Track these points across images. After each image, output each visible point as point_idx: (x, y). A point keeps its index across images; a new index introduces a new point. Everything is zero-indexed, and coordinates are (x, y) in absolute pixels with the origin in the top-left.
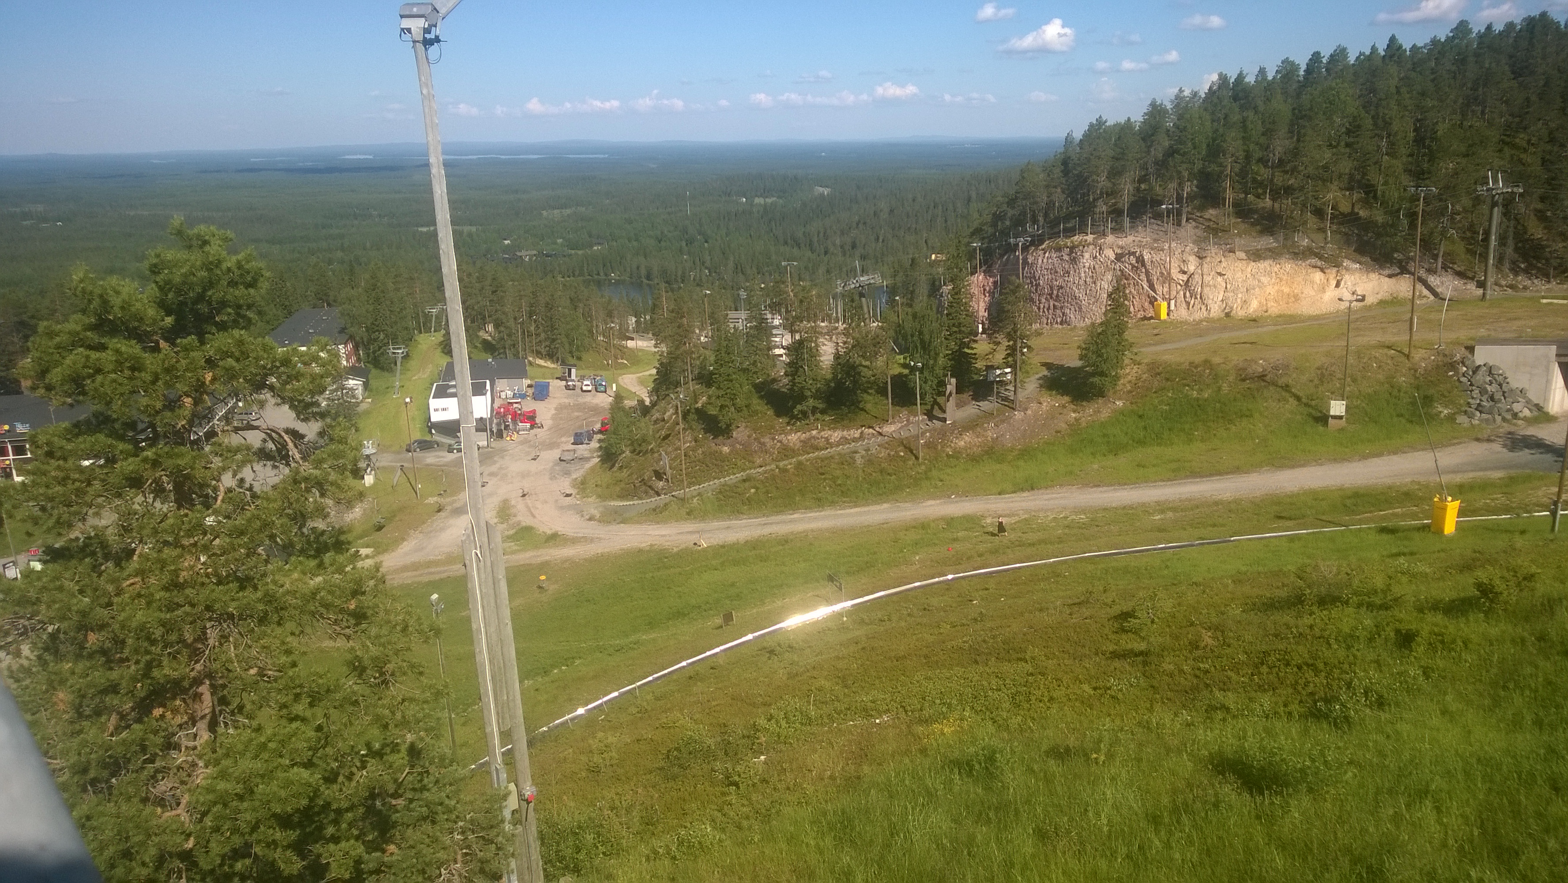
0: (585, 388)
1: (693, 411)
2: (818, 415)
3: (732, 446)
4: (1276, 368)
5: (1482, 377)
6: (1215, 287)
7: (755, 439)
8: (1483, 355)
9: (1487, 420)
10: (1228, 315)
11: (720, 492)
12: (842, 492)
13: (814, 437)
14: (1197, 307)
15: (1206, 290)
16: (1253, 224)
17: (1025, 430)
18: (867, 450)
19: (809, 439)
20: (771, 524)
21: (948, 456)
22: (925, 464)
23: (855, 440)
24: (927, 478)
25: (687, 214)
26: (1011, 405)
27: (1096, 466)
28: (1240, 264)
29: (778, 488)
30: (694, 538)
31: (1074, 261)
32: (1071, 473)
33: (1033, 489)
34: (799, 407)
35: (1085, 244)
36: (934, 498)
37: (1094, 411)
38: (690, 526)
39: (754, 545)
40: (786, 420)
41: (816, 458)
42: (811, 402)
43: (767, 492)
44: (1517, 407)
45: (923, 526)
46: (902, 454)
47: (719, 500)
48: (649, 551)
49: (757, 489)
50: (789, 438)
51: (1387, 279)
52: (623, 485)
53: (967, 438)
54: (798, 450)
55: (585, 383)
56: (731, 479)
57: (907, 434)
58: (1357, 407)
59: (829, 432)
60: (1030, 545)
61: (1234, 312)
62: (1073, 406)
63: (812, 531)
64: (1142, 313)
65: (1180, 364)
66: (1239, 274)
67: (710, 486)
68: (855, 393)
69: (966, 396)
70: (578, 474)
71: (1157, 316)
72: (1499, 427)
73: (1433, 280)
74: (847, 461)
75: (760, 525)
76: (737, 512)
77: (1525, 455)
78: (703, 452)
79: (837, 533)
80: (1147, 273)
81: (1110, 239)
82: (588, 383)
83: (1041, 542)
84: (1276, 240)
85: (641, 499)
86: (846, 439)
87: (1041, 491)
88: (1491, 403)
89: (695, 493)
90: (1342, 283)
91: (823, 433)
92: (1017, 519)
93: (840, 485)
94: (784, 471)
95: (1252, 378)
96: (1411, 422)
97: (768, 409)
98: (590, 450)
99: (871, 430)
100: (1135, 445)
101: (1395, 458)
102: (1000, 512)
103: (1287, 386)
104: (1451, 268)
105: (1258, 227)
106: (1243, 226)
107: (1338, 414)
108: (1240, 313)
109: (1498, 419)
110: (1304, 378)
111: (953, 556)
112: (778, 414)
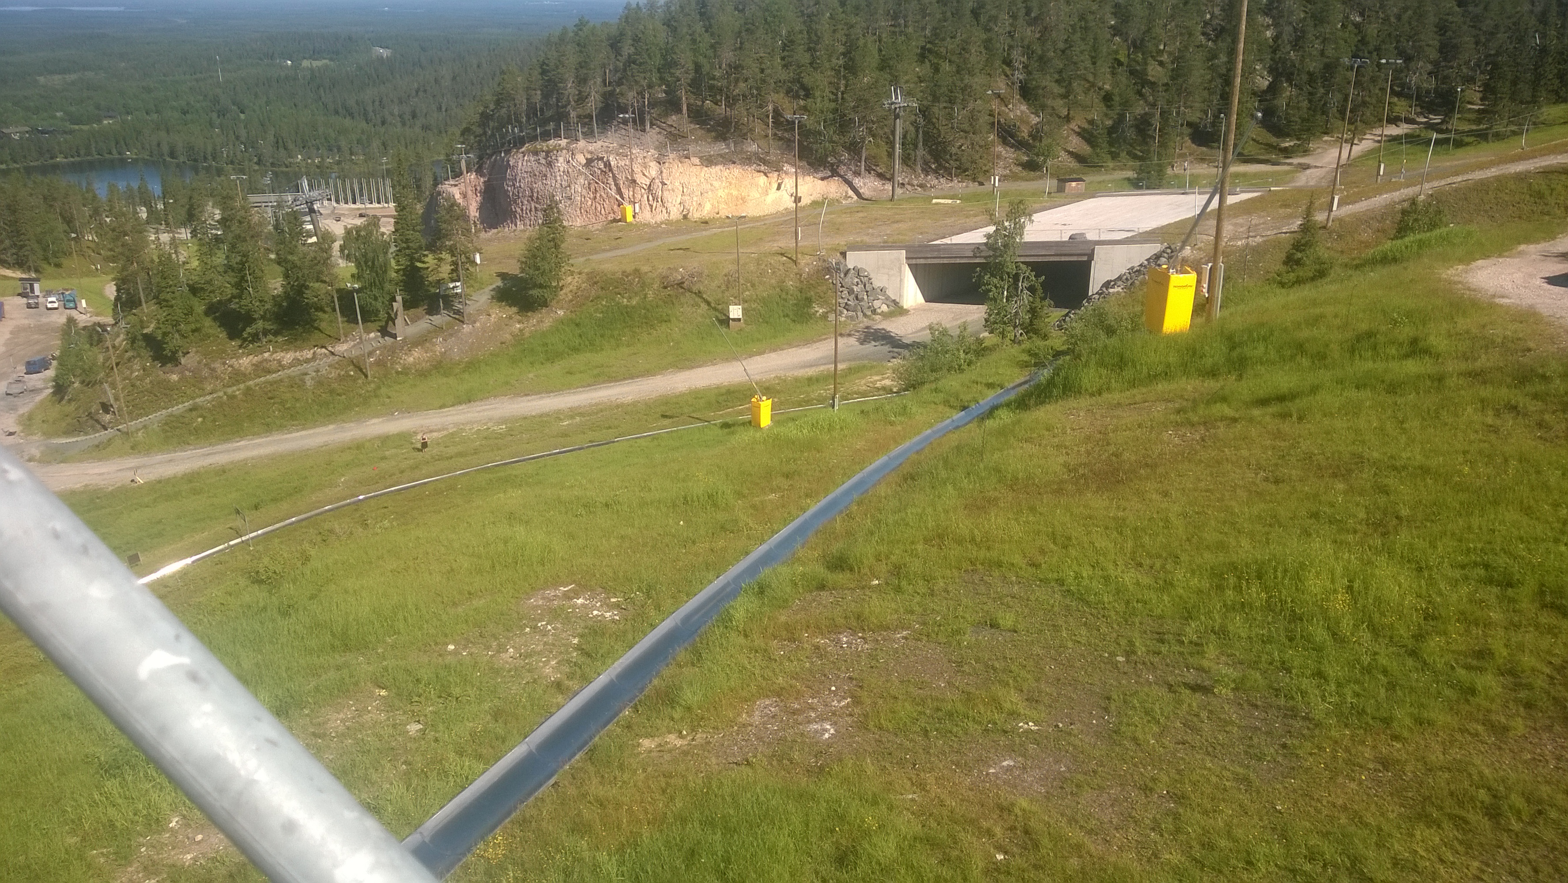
0: (49, 306)
1: (140, 337)
2: (271, 337)
3: (182, 373)
4: (692, 276)
5: (852, 279)
6: (673, 191)
7: (205, 365)
8: (853, 260)
9: (852, 317)
10: (685, 217)
11: (166, 424)
12: (292, 415)
13: (266, 360)
14: (659, 209)
15: (666, 193)
16: (709, 131)
17: (473, 343)
18: (317, 371)
19: (261, 362)
20: (215, 453)
21: (397, 373)
22: (374, 382)
23: (307, 361)
24: (376, 396)
25: (218, 82)
26: (461, 319)
27: (531, 375)
28: (693, 169)
29: (225, 416)
30: (130, 475)
31: (550, 164)
32: (507, 383)
33: (470, 402)
34: (248, 330)
35: (559, 149)
36: (378, 417)
37: (538, 322)
38: (132, 462)
39: (191, 477)
40: (239, 342)
41: (266, 382)
42: (260, 324)
43: (214, 421)
44: (876, 304)
45: (358, 446)
46: (352, 373)
47: (166, 431)
48: (82, 492)
49: (204, 417)
50: (241, 361)
51: (820, 181)
52: (69, 420)
53: (416, 354)
54: (250, 374)
55: (50, 299)
56: (178, 409)
57: (358, 353)
58: (754, 310)
59: (282, 354)
60: (447, 458)
61: (690, 214)
62: (518, 317)
63: (253, 458)
64: (612, 215)
65: (614, 274)
66: (694, 179)
67: (156, 417)
68: (309, 313)
69: (420, 310)
70: (24, 410)
71: (623, 219)
72: (860, 323)
73: (857, 182)
74: (297, 383)
75: (204, 455)
76: (183, 443)
77: (871, 347)
78: (151, 382)
79: (274, 459)
80: (615, 178)
81: (582, 143)
82: (54, 299)
83: (460, 454)
84: (728, 145)
85: (86, 434)
86: (298, 360)
87: (477, 403)
88: (857, 302)
89: (140, 426)
90: (783, 186)
91: (274, 355)
92: (445, 433)
93: (289, 408)
94: (232, 397)
95: (672, 286)
96: (794, 321)
97: (221, 332)
98: (44, 380)
99: (324, 350)
100: (570, 352)
101: (773, 355)
102: (431, 428)
103: (699, 292)
104: (874, 170)
105: (713, 134)
106: (700, 132)
107: (736, 317)
108: (695, 215)
109: (860, 314)
110: (714, 285)
111: (377, 475)
112: (231, 337)
